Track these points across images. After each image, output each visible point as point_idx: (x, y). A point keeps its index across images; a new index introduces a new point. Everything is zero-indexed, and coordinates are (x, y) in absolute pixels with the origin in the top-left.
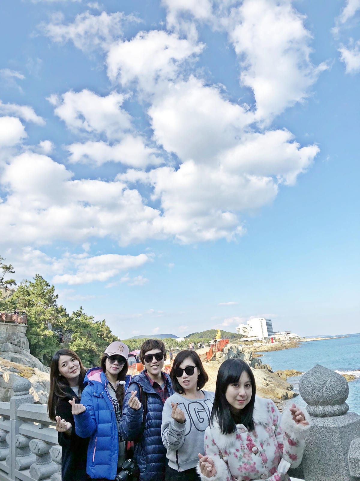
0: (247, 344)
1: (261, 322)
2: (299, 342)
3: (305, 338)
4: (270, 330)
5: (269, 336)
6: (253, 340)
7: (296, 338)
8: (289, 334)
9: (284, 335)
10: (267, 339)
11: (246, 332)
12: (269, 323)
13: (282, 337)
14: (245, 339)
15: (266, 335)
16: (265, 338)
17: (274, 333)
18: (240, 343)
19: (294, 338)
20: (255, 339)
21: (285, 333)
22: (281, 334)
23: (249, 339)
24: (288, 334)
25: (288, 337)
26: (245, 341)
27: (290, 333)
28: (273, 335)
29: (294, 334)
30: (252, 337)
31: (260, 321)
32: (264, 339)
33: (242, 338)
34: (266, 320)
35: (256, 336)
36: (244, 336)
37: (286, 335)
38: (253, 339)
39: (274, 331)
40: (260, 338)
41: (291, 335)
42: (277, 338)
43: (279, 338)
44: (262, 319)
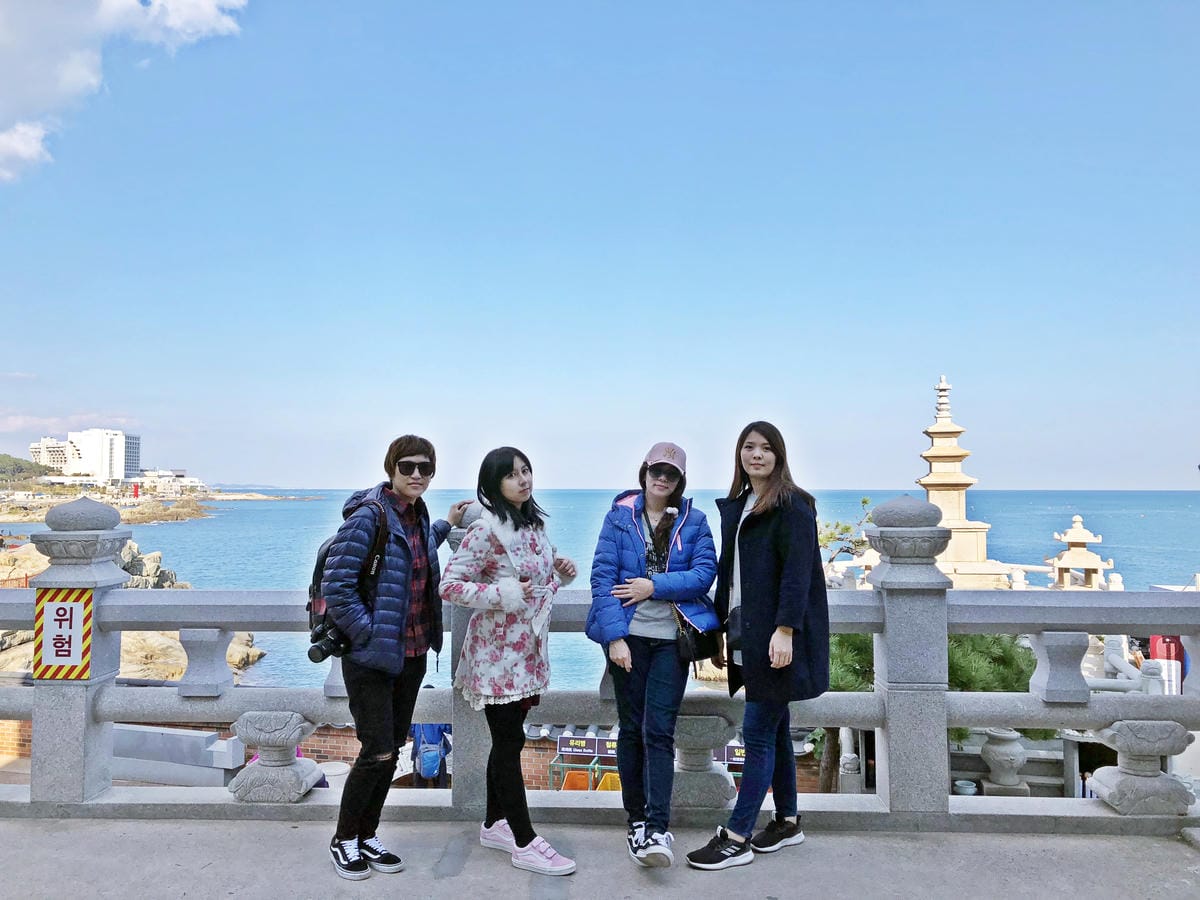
0: (58, 494)
1: (111, 440)
2: (203, 500)
3: (220, 491)
4: (132, 464)
5: (126, 477)
6: (78, 483)
7: (199, 489)
8: (181, 479)
9: (167, 479)
10: (120, 484)
11: (59, 460)
12: (132, 446)
13: (161, 484)
14: (55, 479)
15: (119, 474)
16: (114, 483)
17: (142, 471)
18: (37, 487)
19: (193, 489)
20: (85, 480)
21: (171, 473)
22: (160, 477)
23: (68, 481)
24: (177, 476)
25: (176, 486)
26: (53, 484)
27: (182, 476)
28: (138, 475)
29: (193, 479)
30: (76, 475)
31: (109, 437)
32: (112, 485)
33: (46, 474)
34: (127, 437)
35: (88, 475)
36: (52, 470)
37: (174, 481)
38: (78, 480)
39: (142, 467)
40: (100, 480)
41: (186, 481)
42: (146, 486)
43: (153, 485)
44: (115, 432)
